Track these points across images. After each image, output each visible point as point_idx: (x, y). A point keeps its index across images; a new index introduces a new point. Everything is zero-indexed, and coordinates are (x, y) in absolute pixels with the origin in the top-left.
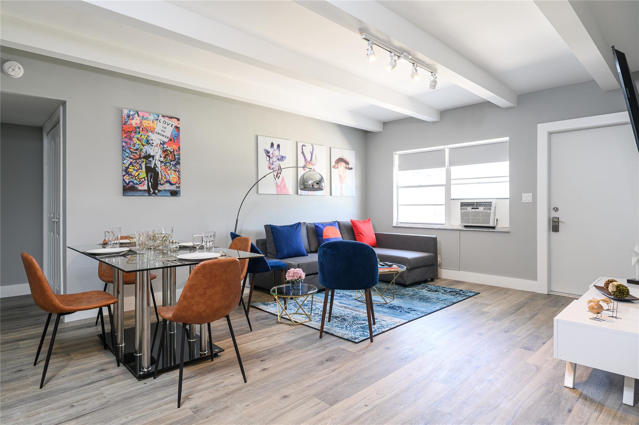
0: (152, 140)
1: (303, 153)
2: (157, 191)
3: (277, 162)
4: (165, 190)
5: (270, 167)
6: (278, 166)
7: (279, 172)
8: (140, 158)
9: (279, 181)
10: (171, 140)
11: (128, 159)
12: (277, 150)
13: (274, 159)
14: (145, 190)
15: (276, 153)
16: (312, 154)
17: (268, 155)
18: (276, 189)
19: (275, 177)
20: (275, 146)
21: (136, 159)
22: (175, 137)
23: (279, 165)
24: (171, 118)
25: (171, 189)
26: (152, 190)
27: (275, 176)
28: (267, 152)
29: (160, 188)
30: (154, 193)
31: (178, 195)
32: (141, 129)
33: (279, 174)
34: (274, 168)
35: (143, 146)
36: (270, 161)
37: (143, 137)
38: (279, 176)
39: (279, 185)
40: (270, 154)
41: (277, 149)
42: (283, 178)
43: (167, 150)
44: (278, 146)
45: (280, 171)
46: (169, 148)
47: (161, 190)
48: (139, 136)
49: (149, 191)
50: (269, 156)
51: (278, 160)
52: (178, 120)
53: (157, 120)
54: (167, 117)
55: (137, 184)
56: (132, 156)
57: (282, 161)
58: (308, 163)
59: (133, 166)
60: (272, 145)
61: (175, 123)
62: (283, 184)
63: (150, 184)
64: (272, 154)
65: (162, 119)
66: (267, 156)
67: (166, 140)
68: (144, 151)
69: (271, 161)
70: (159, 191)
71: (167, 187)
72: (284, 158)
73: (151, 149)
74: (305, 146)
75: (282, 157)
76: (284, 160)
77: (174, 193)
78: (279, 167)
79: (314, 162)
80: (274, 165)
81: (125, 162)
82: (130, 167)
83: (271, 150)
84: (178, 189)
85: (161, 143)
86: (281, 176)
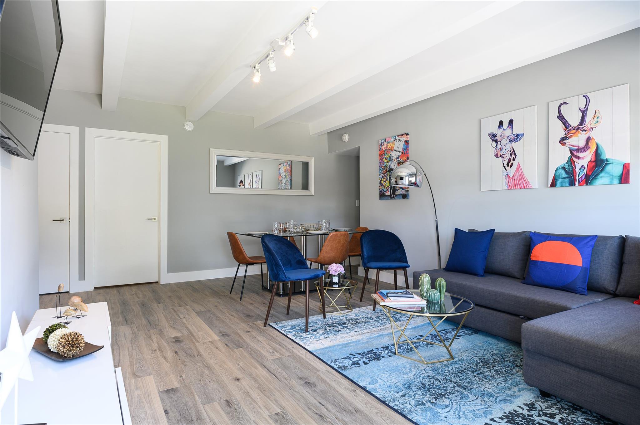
0: (392, 157)
1: (561, 117)
2: (395, 196)
3: (509, 145)
4: (399, 194)
5: (497, 154)
6: (510, 150)
7: (512, 159)
8: (386, 173)
9: (512, 171)
10: (402, 153)
11: (381, 174)
12: (509, 128)
13: (504, 142)
14: (389, 196)
15: (508, 132)
16: (584, 113)
17: (495, 139)
18: (507, 182)
19: (505, 167)
20: (506, 124)
21: (384, 174)
22: (405, 150)
23: (512, 149)
24: (403, 135)
25: (402, 193)
26: (392, 195)
27: (505, 165)
28: (493, 136)
29: (397, 193)
30: (394, 197)
31: (407, 198)
32: (387, 151)
33: (512, 161)
34: (503, 154)
35: (388, 163)
36: (497, 146)
37: (388, 156)
38: (512, 163)
39: (511, 177)
40: (498, 138)
41: (508, 126)
42: (519, 165)
43: (400, 162)
44: (511, 122)
45: (513, 156)
46: (401, 160)
47: (397, 195)
48: (386, 156)
49: (391, 195)
50: (496, 141)
51: (510, 141)
52: (407, 134)
53: (395, 140)
54: (400, 135)
55: (385, 191)
56: (383, 172)
57: (517, 141)
58: (574, 131)
59: (383, 179)
60: (501, 123)
61: (404, 138)
62: (518, 174)
63: (391, 190)
64: (501, 136)
65: (397, 138)
66: (493, 140)
67: (400, 154)
68: (388, 167)
69: (499, 146)
70: (396, 195)
71: (400, 192)
72: (520, 136)
73: (392, 164)
74: (567, 104)
75: (517, 135)
76: (520, 140)
77: (405, 196)
78: (512, 150)
79: (589, 126)
80: (504, 150)
81: (380, 176)
82: (382, 180)
83: (498, 132)
84: (407, 193)
85: (397, 158)
86: (515, 164)
